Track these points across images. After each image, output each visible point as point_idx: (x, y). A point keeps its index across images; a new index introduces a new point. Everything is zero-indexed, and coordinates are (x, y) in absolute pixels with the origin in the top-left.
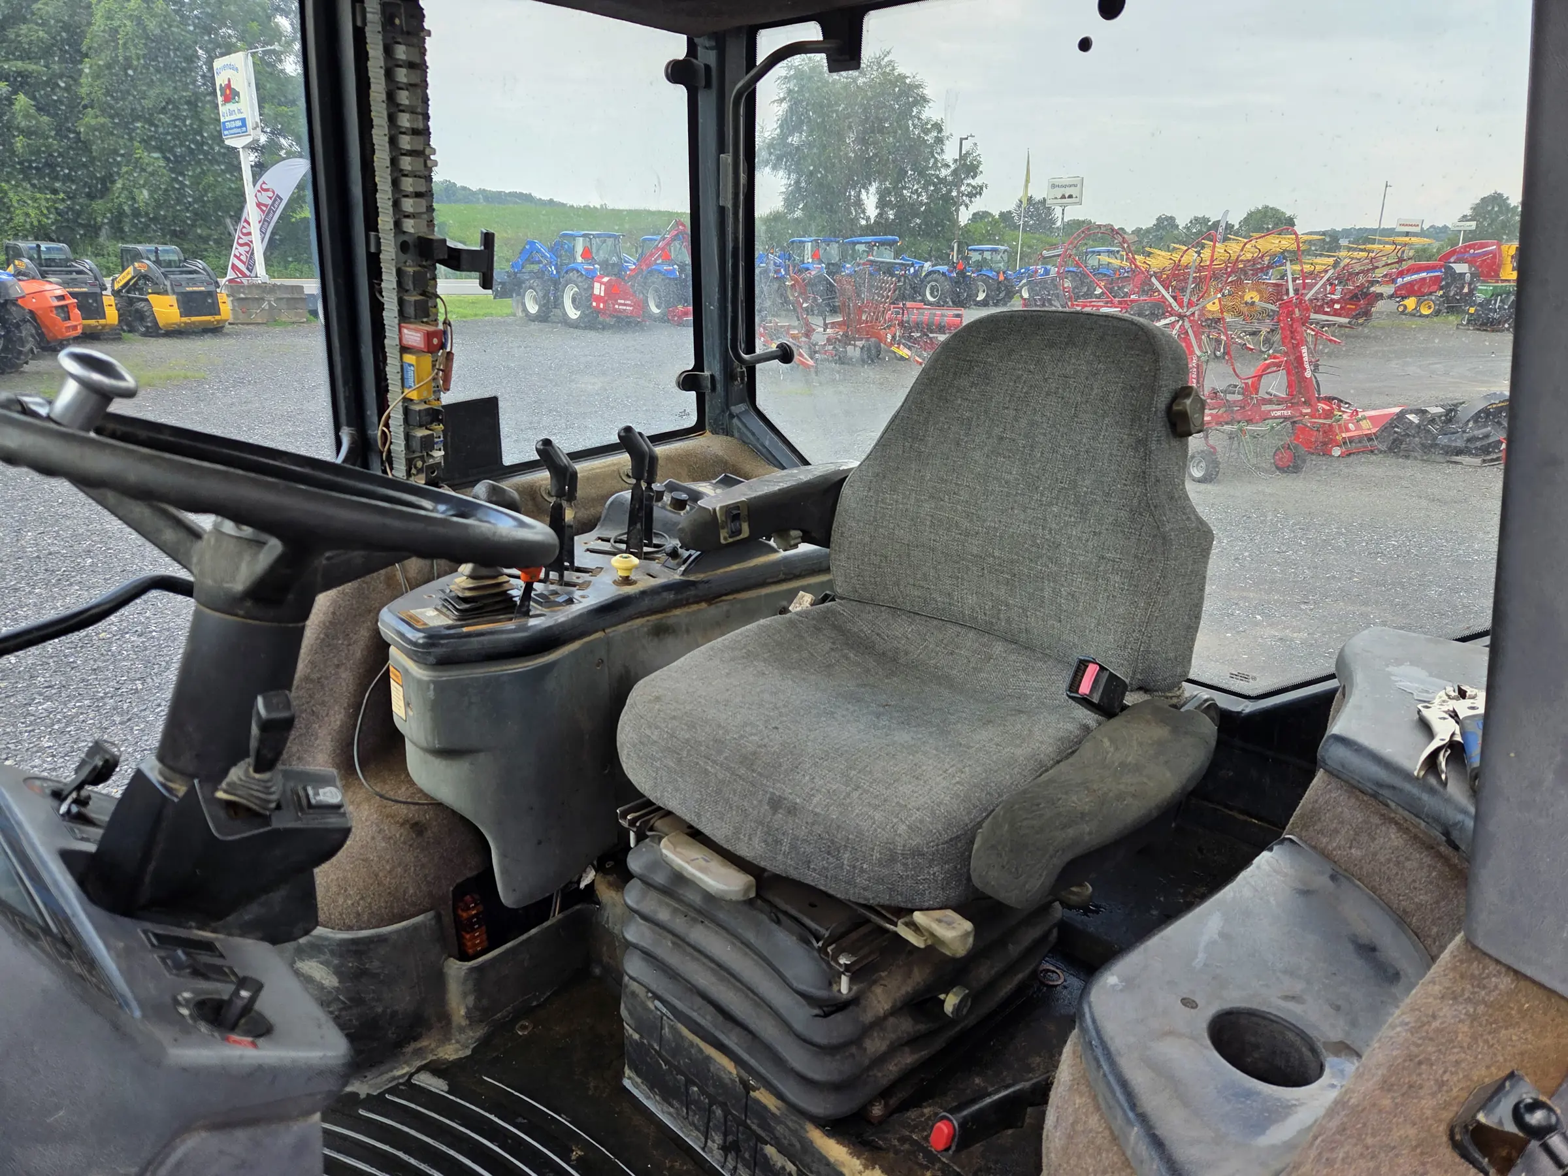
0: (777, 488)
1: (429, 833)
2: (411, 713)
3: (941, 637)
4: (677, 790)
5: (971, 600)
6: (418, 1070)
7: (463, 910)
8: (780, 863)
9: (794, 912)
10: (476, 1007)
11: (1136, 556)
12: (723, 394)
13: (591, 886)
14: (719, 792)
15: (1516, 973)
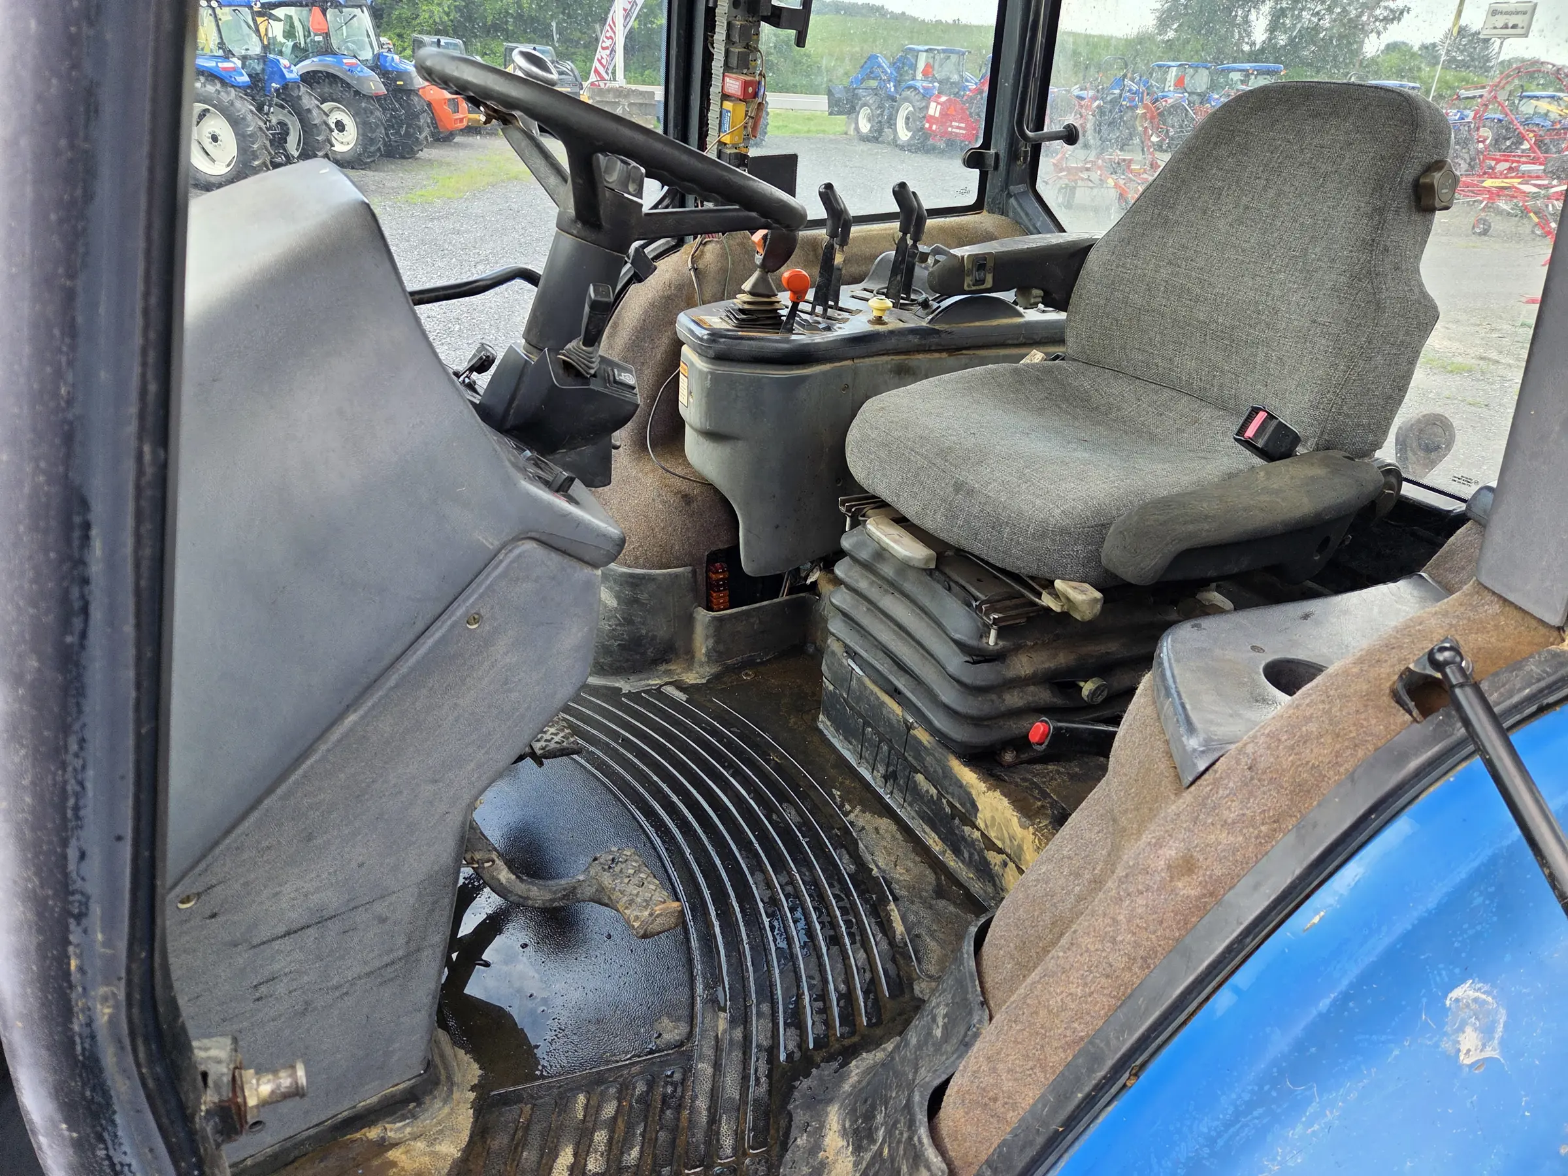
0: (1026, 247)
1: (695, 505)
2: (691, 400)
3: (1155, 398)
4: (884, 475)
5: (1191, 365)
6: (667, 684)
7: (714, 573)
8: (955, 535)
9: (963, 583)
10: (714, 649)
11: (1346, 320)
12: (1004, 173)
13: (815, 583)
14: (916, 476)
15: (1505, 600)
